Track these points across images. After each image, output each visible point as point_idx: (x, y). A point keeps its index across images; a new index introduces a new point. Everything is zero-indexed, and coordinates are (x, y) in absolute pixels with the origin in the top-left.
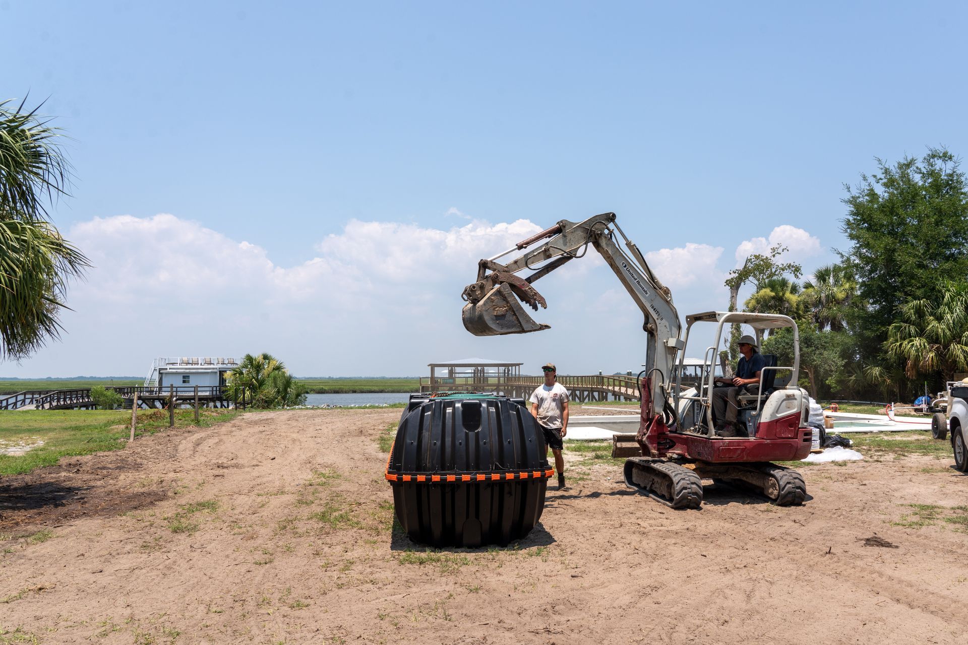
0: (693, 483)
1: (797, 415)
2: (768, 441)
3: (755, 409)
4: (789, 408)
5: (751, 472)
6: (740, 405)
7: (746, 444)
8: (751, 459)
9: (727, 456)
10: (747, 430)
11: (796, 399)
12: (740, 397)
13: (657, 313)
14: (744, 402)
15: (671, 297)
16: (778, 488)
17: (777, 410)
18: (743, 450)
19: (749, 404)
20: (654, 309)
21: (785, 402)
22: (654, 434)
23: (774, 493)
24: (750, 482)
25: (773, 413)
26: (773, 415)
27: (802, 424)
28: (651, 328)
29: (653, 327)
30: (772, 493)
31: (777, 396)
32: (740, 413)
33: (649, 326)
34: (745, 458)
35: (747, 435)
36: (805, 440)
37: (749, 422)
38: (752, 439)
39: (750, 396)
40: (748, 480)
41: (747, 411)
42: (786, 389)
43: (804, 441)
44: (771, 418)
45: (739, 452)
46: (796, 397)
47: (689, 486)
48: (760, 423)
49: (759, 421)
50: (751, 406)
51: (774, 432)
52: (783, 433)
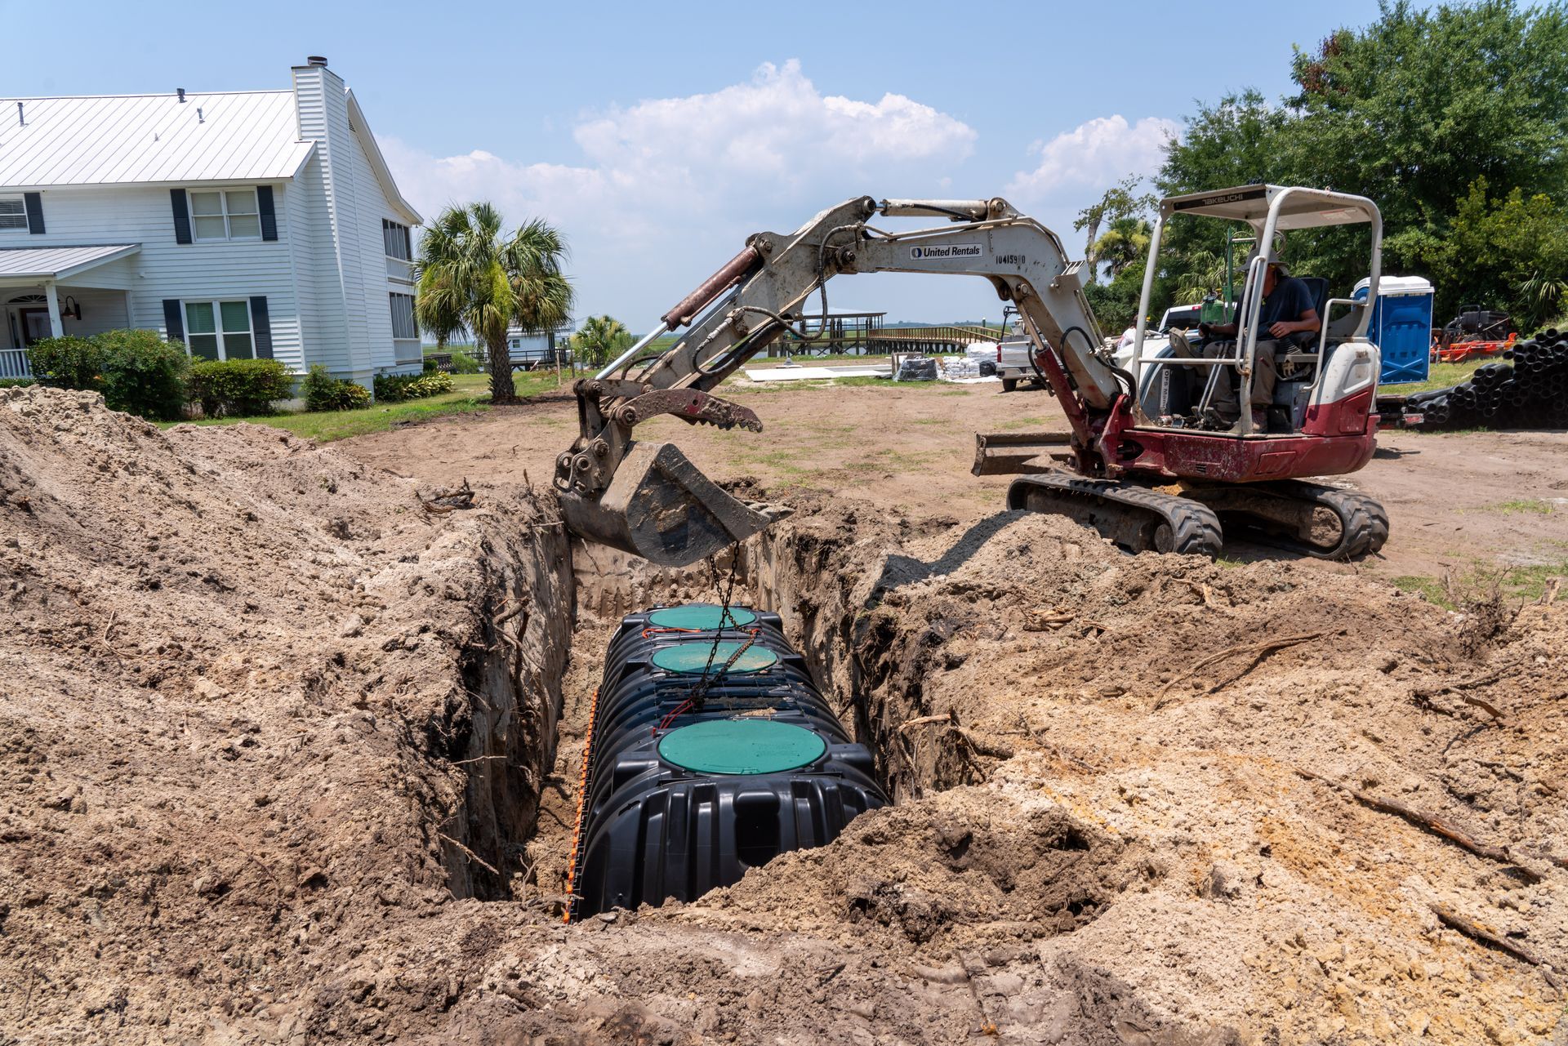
1: (1368, 391)
2: (1328, 439)
4: (1360, 377)
7: (1298, 446)
9: (1267, 469)
10: (1289, 419)
12: (1283, 357)
14: (1289, 368)
16: (1339, 527)
17: (1345, 383)
19: (1300, 370)
21: (1354, 366)
22: (1113, 432)
23: (1327, 535)
25: (1339, 387)
30: (1323, 536)
31: (1343, 353)
34: (1290, 473)
35: (1289, 430)
37: (1295, 403)
38: (1300, 435)
39: (1302, 355)
41: (1295, 385)
42: (1352, 342)
44: (1335, 396)
45: (1286, 461)
48: (1317, 406)
49: (1313, 402)
50: (1300, 375)
51: (1338, 422)
52: (1349, 425)
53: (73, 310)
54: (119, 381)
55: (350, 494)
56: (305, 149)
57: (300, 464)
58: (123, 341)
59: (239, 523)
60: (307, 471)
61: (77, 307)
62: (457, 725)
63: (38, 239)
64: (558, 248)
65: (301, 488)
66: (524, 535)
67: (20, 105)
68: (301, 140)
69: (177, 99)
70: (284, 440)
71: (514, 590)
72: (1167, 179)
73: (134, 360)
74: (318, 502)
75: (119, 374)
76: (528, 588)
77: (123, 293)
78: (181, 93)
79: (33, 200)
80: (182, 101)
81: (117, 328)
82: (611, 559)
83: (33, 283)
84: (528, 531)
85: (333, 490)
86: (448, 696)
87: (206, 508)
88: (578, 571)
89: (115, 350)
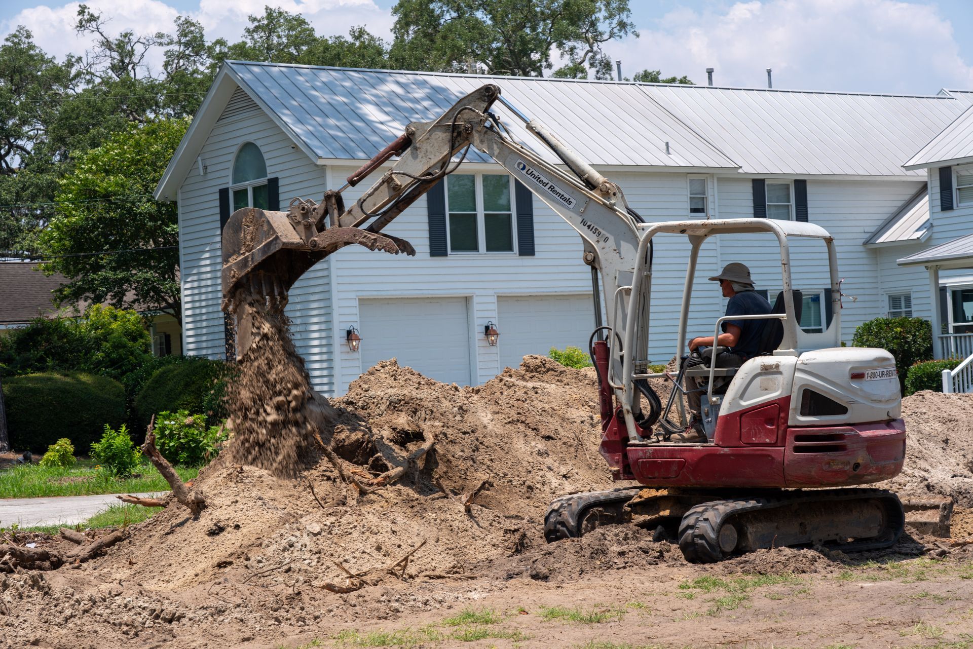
2: (726, 450)
4: (768, 390)
7: (686, 455)
11: (780, 373)
12: (687, 372)
13: (596, 230)
17: (741, 396)
18: (681, 465)
20: (589, 226)
21: (758, 379)
26: (736, 401)
27: (794, 418)
36: (797, 449)
37: (707, 415)
43: (796, 451)
45: (674, 467)
46: (781, 369)
49: (720, 414)
51: (737, 433)
52: (755, 436)
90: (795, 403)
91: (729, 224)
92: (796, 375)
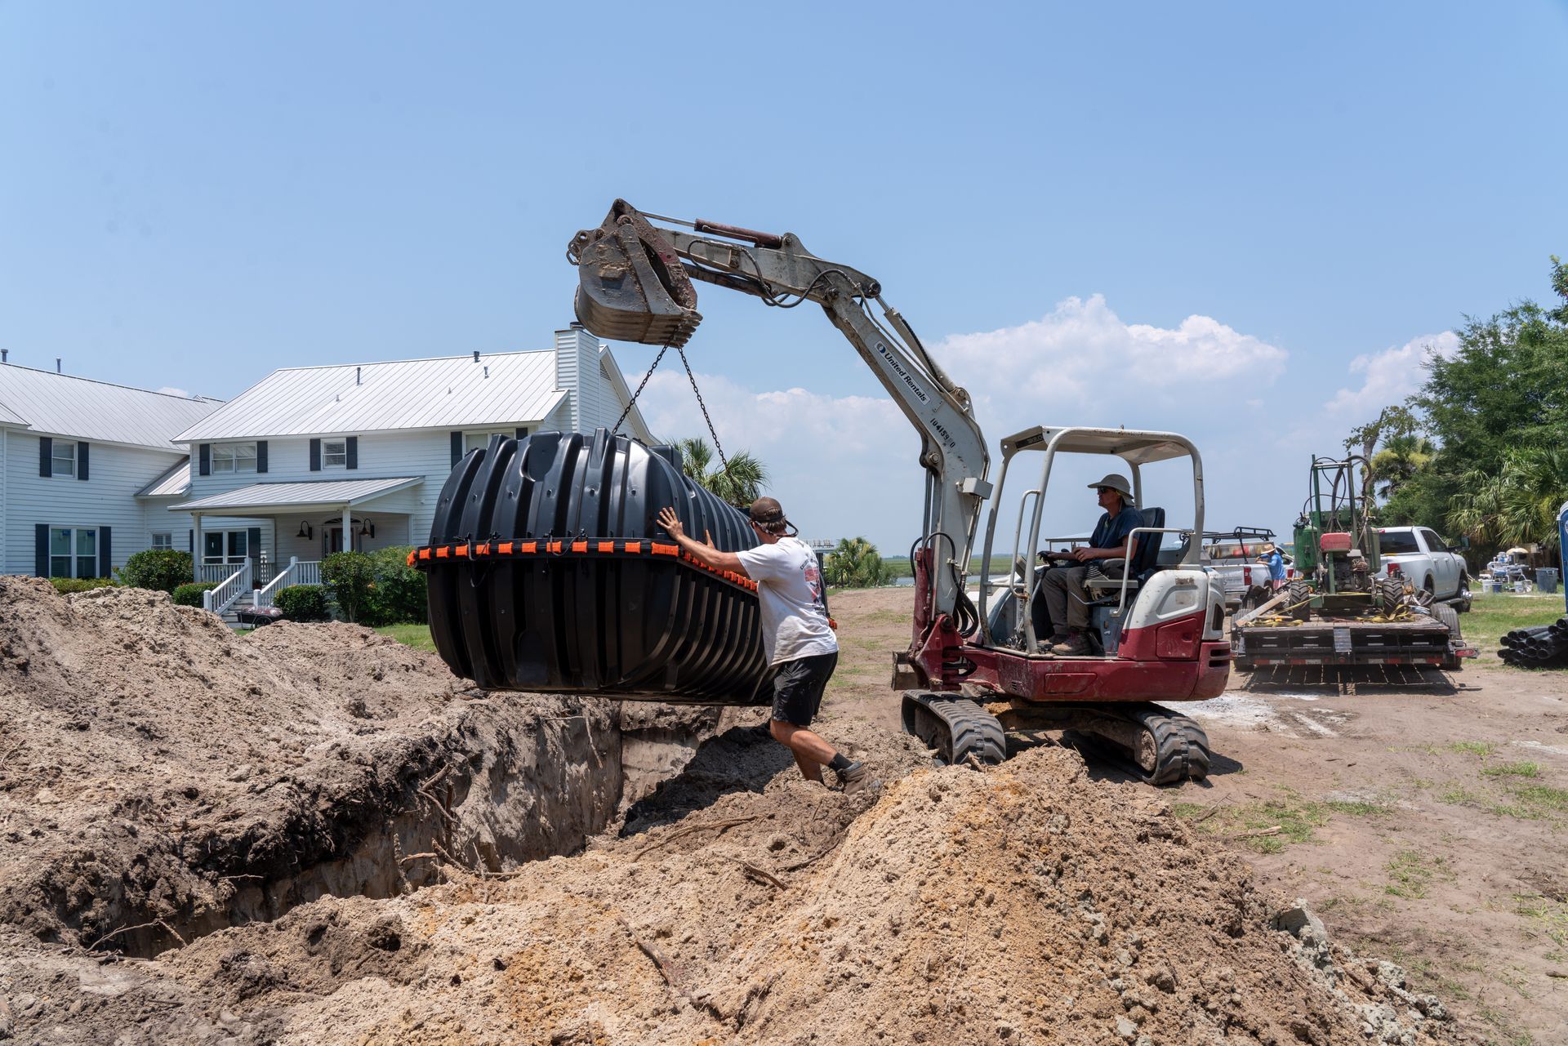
0: (989, 740)
1: (1200, 616)
2: (1141, 664)
3: (1116, 604)
4: (1182, 604)
5: (1112, 720)
6: (1089, 598)
7: (1098, 669)
8: (1107, 696)
9: (1061, 689)
10: (1101, 642)
11: (1195, 587)
12: (1088, 582)
13: (944, 434)
14: (1096, 592)
15: (970, 406)
16: (1154, 749)
17: (1160, 607)
18: (1092, 680)
19: (1107, 595)
20: (938, 427)
21: (1173, 595)
22: (935, 648)
23: (1148, 758)
24: (1111, 737)
25: (1151, 612)
26: (1151, 615)
27: (1208, 633)
28: (932, 460)
29: (936, 459)
30: (1146, 760)
31: (1158, 581)
32: (1091, 611)
33: (929, 457)
34: (1096, 695)
35: (1102, 653)
36: (1213, 664)
37: (1106, 628)
38: (1109, 659)
39: (1106, 581)
40: (1106, 735)
41: (1103, 609)
42: (1176, 568)
43: (1210, 666)
44: (1146, 621)
45: (1084, 682)
46: (1196, 583)
47: (979, 744)
48: (1127, 631)
49: (1124, 628)
50: (1109, 599)
51: (1153, 646)
52: (1171, 651)
53: (368, 530)
54: (387, 589)
55: (394, 683)
56: (560, 395)
57: (356, 655)
58: (396, 555)
59: (242, 696)
60: (361, 662)
61: (372, 527)
62: (256, 852)
63: (352, 473)
64: (758, 476)
65: (350, 675)
66: (528, 725)
67: (359, 369)
68: (557, 390)
69: (473, 359)
70: (365, 637)
71: (491, 771)
72: (1431, 396)
73: (401, 572)
74: (360, 687)
75: (388, 583)
76: (515, 771)
77: (406, 517)
78: (477, 355)
79: (352, 442)
80: (477, 361)
81: (394, 545)
82: (656, 757)
83: (333, 508)
84: (533, 722)
85: (378, 678)
86: (252, 827)
87: (220, 682)
88: (626, 766)
89: (387, 563)
90: (1209, 618)
91: (1146, 435)
92: (1210, 589)
